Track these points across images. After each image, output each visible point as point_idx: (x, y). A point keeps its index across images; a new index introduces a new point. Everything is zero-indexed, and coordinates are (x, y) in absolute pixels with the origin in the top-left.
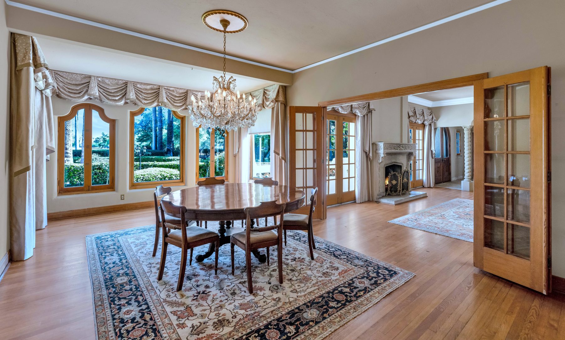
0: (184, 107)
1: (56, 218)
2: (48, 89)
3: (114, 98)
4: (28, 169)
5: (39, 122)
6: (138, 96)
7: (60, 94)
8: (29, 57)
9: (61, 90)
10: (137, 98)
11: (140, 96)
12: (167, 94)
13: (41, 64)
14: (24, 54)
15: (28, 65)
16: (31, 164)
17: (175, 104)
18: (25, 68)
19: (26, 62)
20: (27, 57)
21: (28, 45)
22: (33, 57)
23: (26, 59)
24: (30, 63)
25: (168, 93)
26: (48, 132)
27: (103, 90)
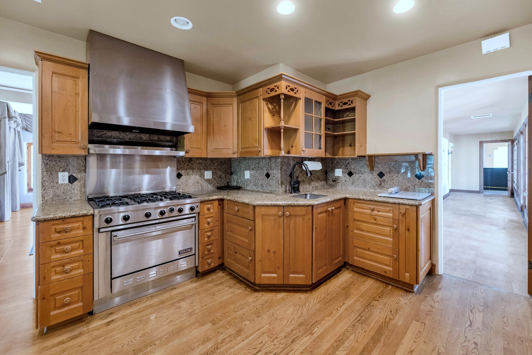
1: (26, 207)
2: (19, 127)
4: (5, 173)
5: (13, 147)
7: (28, 129)
8: (5, 113)
9: (28, 126)
13: (12, 116)
14: (2, 112)
15: (5, 118)
16: (7, 170)
18: (3, 120)
19: (3, 116)
20: (4, 113)
21: (5, 107)
22: (8, 113)
23: (3, 114)
24: (6, 117)
26: (20, 153)
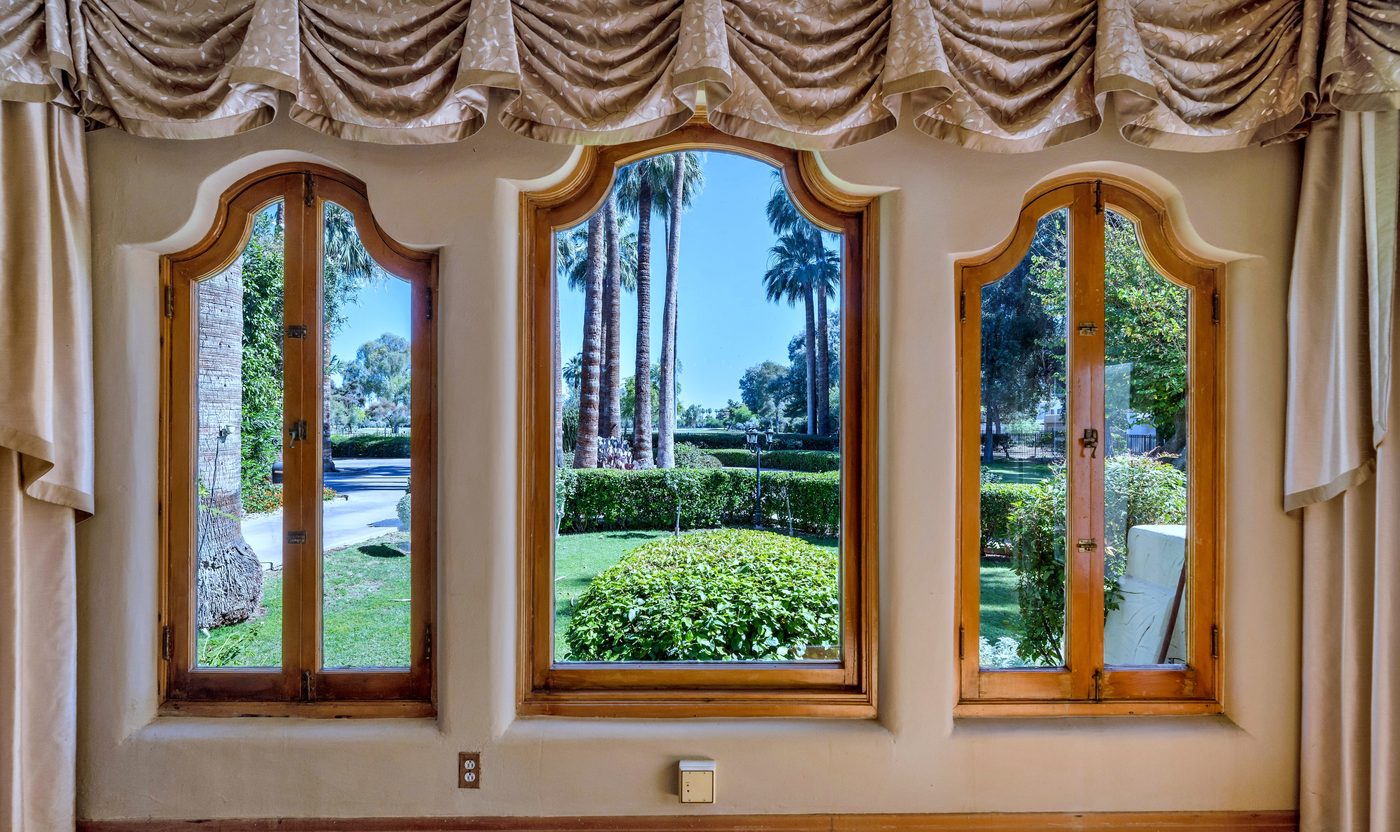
0: (860, 116)
3: (394, 92)
6: (540, 56)
10: (528, 68)
11: (557, 57)
12: (738, 20)
17: (799, 95)
25: (747, 20)
27: (347, 48)
